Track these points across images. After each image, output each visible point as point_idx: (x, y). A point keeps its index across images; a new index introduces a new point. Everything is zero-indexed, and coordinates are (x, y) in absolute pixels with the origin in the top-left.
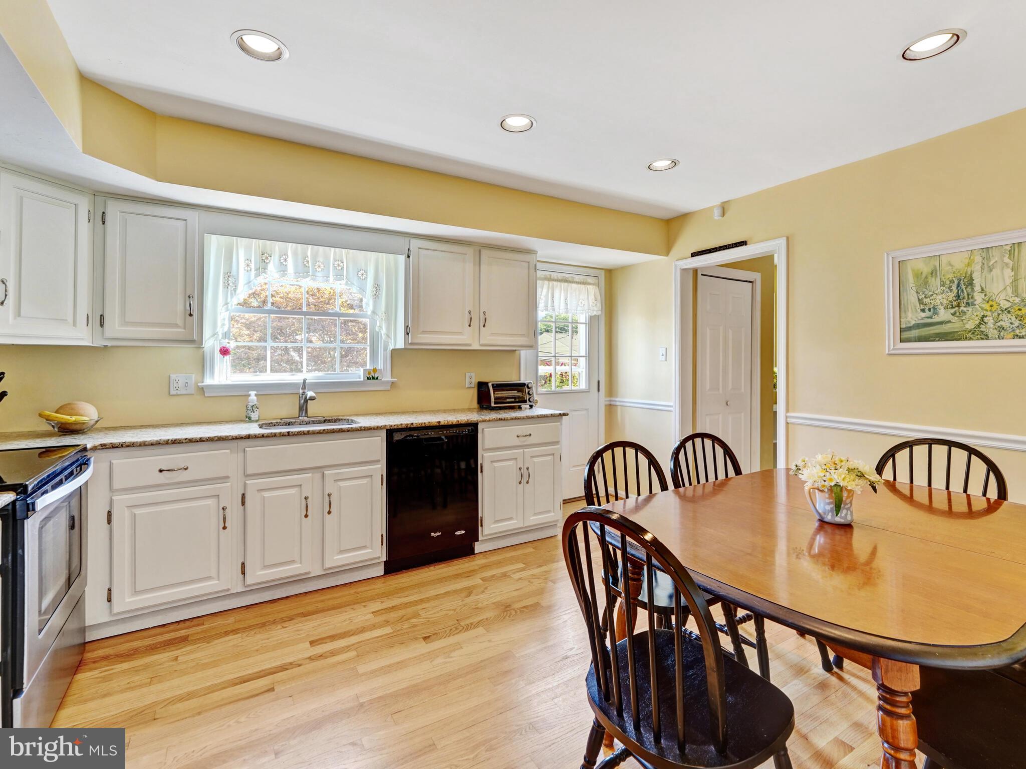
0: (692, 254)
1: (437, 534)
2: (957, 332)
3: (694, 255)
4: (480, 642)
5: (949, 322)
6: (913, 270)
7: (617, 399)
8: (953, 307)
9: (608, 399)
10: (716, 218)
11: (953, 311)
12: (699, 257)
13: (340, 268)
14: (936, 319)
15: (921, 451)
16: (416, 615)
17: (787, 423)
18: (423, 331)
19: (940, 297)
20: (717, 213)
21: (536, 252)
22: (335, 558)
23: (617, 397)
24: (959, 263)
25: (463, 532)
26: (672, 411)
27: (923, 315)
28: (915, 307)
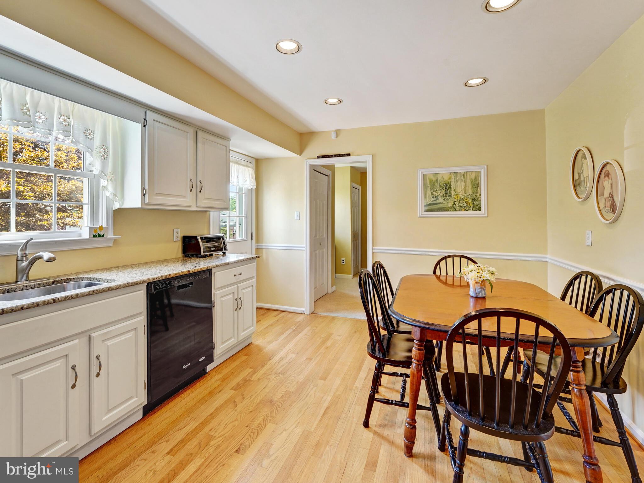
0: (317, 156)
1: (187, 366)
2: (445, 207)
3: (319, 157)
4: (280, 434)
5: (443, 203)
6: (429, 179)
7: (263, 245)
8: (444, 197)
9: (257, 245)
10: (333, 138)
11: (444, 198)
12: (322, 159)
13: (67, 123)
14: (438, 201)
15: (449, 260)
16: (211, 438)
17: (373, 252)
18: (157, 193)
19: (439, 192)
20: (333, 135)
21: (230, 140)
22: (103, 419)
23: (262, 243)
24: (446, 178)
25: (204, 358)
26: (304, 250)
27: (433, 199)
28: (430, 195)
